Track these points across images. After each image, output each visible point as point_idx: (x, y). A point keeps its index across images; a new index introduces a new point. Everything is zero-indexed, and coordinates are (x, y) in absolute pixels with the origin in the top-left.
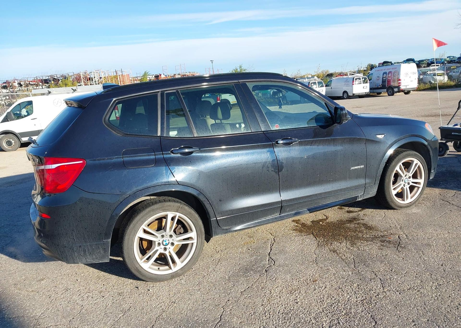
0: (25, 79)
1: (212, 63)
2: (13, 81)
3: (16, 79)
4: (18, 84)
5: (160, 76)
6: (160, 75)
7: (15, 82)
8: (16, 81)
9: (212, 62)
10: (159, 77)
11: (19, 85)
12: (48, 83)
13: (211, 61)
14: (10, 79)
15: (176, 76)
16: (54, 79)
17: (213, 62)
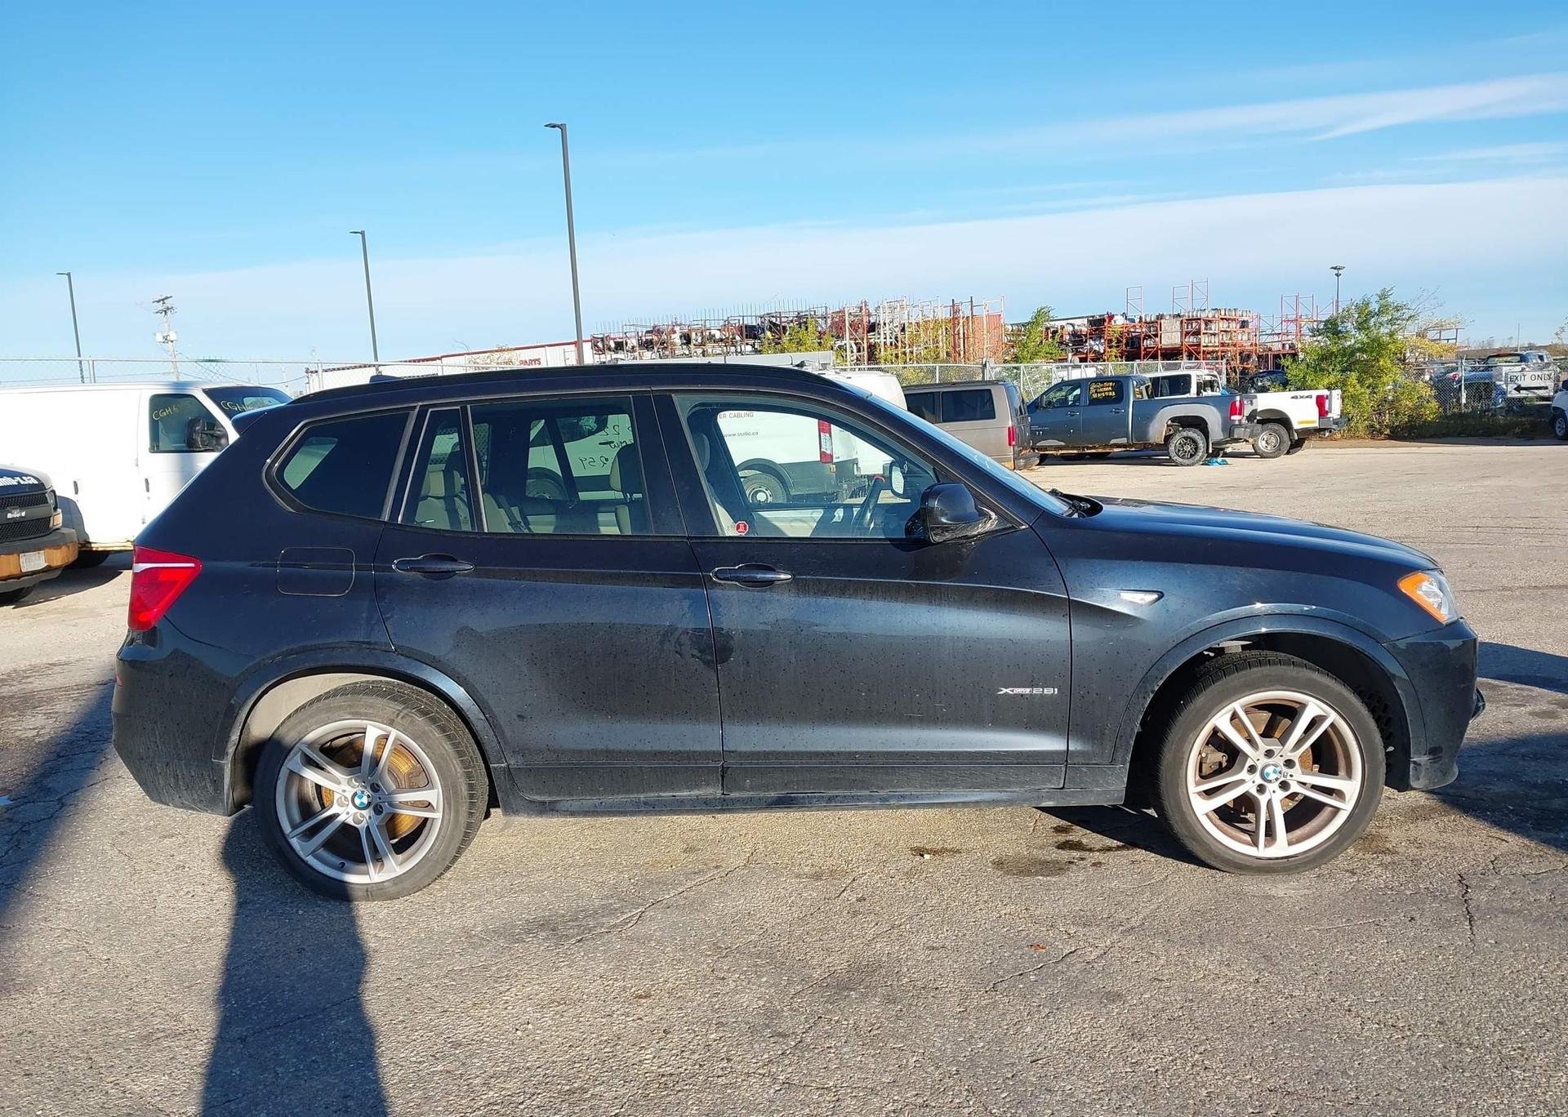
0: (700, 323)
1: (1337, 275)
2: (670, 328)
3: (678, 323)
4: (681, 337)
5: (1110, 321)
6: (1111, 317)
7: (675, 332)
8: (677, 329)
9: (1336, 271)
10: (1106, 324)
11: (685, 341)
12: (755, 337)
13: (1335, 268)
14: (663, 322)
15: (1162, 321)
16: (773, 327)
17: (1340, 272)
